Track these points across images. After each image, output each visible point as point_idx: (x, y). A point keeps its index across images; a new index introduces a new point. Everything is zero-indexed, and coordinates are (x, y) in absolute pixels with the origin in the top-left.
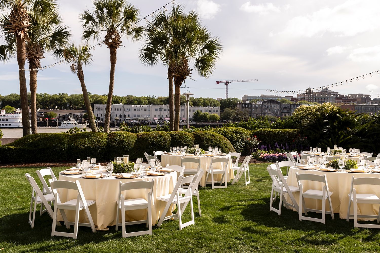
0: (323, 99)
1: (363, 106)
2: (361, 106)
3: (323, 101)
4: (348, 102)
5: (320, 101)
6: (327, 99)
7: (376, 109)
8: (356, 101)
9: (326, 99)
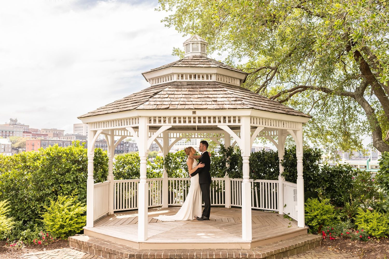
0: (8, 132)
1: (49, 141)
2: (47, 141)
3: (8, 134)
4: (35, 137)
5: (4, 134)
6: (13, 132)
7: (63, 144)
8: (47, 136)
9: (11, 132)
